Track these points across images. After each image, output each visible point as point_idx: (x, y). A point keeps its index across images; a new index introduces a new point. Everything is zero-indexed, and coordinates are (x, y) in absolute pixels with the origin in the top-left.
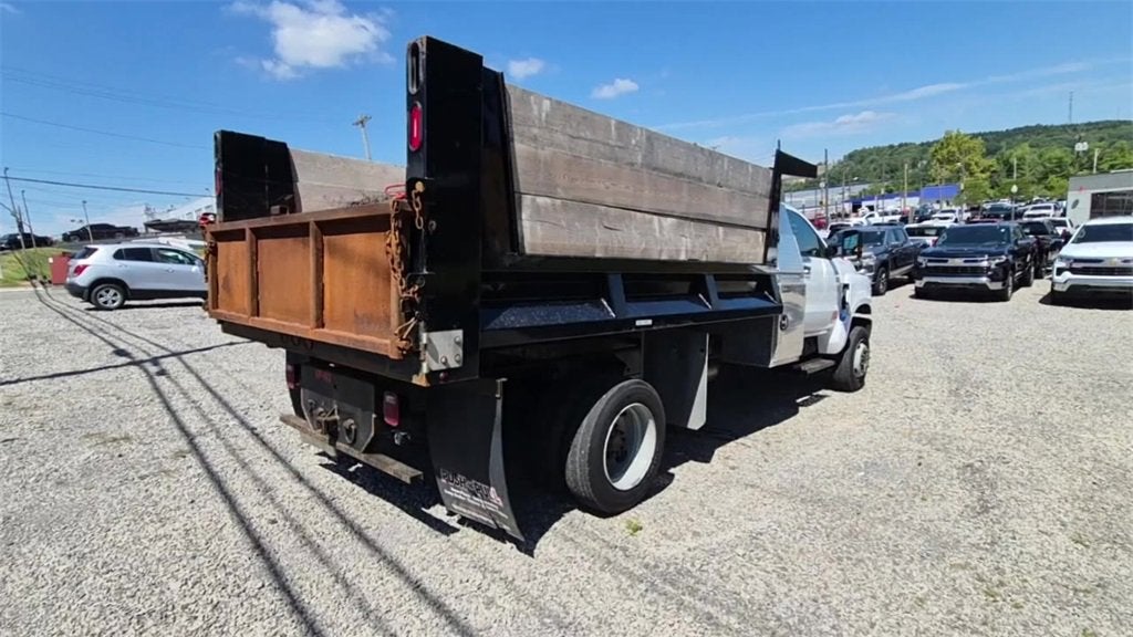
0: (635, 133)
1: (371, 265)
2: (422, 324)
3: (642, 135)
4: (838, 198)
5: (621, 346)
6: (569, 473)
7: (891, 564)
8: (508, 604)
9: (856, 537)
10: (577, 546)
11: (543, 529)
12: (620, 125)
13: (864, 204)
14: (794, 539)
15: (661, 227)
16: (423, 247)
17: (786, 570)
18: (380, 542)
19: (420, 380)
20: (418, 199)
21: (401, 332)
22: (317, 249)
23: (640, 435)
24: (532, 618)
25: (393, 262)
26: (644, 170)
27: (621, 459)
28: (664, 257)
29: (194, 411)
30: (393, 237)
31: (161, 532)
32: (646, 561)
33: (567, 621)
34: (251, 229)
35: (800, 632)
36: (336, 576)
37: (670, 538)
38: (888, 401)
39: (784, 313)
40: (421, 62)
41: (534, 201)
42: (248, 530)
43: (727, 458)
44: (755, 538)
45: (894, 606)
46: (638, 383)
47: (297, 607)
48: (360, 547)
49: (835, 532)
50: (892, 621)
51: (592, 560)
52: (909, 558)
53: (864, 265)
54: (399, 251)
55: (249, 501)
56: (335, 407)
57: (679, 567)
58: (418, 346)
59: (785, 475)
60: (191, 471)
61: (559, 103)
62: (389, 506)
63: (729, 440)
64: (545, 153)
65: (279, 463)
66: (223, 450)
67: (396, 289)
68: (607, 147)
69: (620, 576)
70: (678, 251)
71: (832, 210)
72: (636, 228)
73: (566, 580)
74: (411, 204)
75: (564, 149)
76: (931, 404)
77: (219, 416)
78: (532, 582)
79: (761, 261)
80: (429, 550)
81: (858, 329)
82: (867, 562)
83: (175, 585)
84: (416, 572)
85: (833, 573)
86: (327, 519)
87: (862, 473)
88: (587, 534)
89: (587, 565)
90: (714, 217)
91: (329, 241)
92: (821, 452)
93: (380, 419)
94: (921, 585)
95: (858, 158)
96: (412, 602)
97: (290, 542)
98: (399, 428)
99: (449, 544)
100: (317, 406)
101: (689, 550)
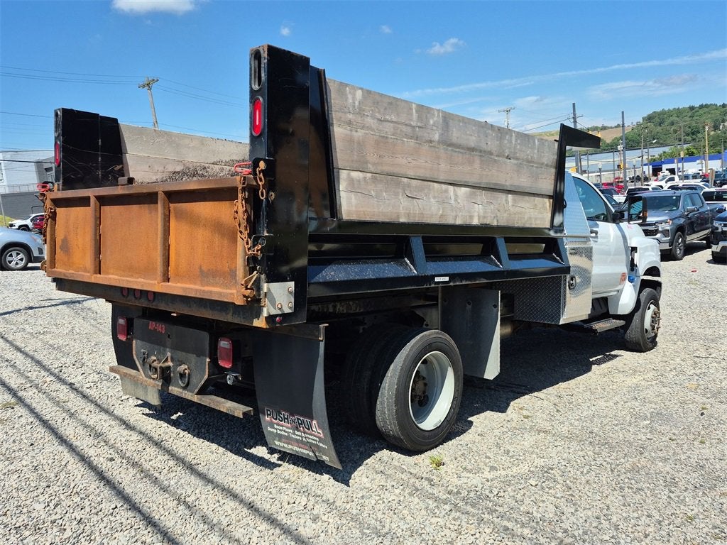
0: (433, 115)
1: (218, 227)
2: (263, 276)
3: (439, 115)
4: (636, 161)
5: (421, 303)
6: (378, 413)
7: (667, 492)
8: (333, 520)
9: (638, 472)
10: (388, 476)
11: (357, 464)
12: (421, 108)
13: (665, 167)
14: (582, 473)
15: (456, 195)
16: (264, 213)
17: (574, 496)
18: (211, 474)
19: (260, 323)
20: (261, 175)
21: (247, 282)
22: (165, 214)
23: (440, 382)
24: (353, 530)
25: (239, 225)
26: (442, 147)
27: (424, 402)
28: (459, 222)
29: (10, 369)
30: (240, 205)
31: (12, 467)
32: (449, 489)
33: (383, 532)
34: (96, 197)
35: (584, 541)
36: (178, 500)
37: (470, 472)
38: (678, 360)
39: (572, 273)
40: (263, 66)
41: (349, 174)
42: (92, 467)
43: (521, 409)
44: (546, 472)
45: (667, 522)
46: (438, 333)
47: (150, 522)
48: (193, 479)
49: (618, 468)
50: (664, 533)
51: (401, 487)
52: (683, 488)
53: (660, 229)
54: (245, 217)
55: (84, 443)
56: (169, 354)
57: (478, 493)
58: (260, 295)
59: (576, 423)
60: (23, 421)
61: (369, 92)
62: (214, 446)
63: (524, 394)
64: (359, 134)
65: (102, 413)
66: (47, 402)
67: (243, 248)
68: (409, 128)
69: (427, 500)
70: (471, 217)
71: (630, 174)
72: (434, 197)
73: (380, 502)
74: (255, 179)
75: (373, 130)
76: (720, 363)
77: (35, 373)
78: (350, 504)
79: (548, 226)
80: (256, 480)
81: (647, 291)
82: (646, 490)
83: (39, 507)
84: (248, 495)
85: (615, 499)
86: (159, 457)
87: (648, 422)
88: (395, 468)
89: (397, 491)
90: (504, 186)
91: (175, 209)
92: (611, 403)
93: (214, 362)
94: (692, 508)
95: (657, 120)
96: (249, 518)
97: (130, 475)
98: (232, 370)
99: (273, 476)
100: (149, 356)
101: (488, 480)
